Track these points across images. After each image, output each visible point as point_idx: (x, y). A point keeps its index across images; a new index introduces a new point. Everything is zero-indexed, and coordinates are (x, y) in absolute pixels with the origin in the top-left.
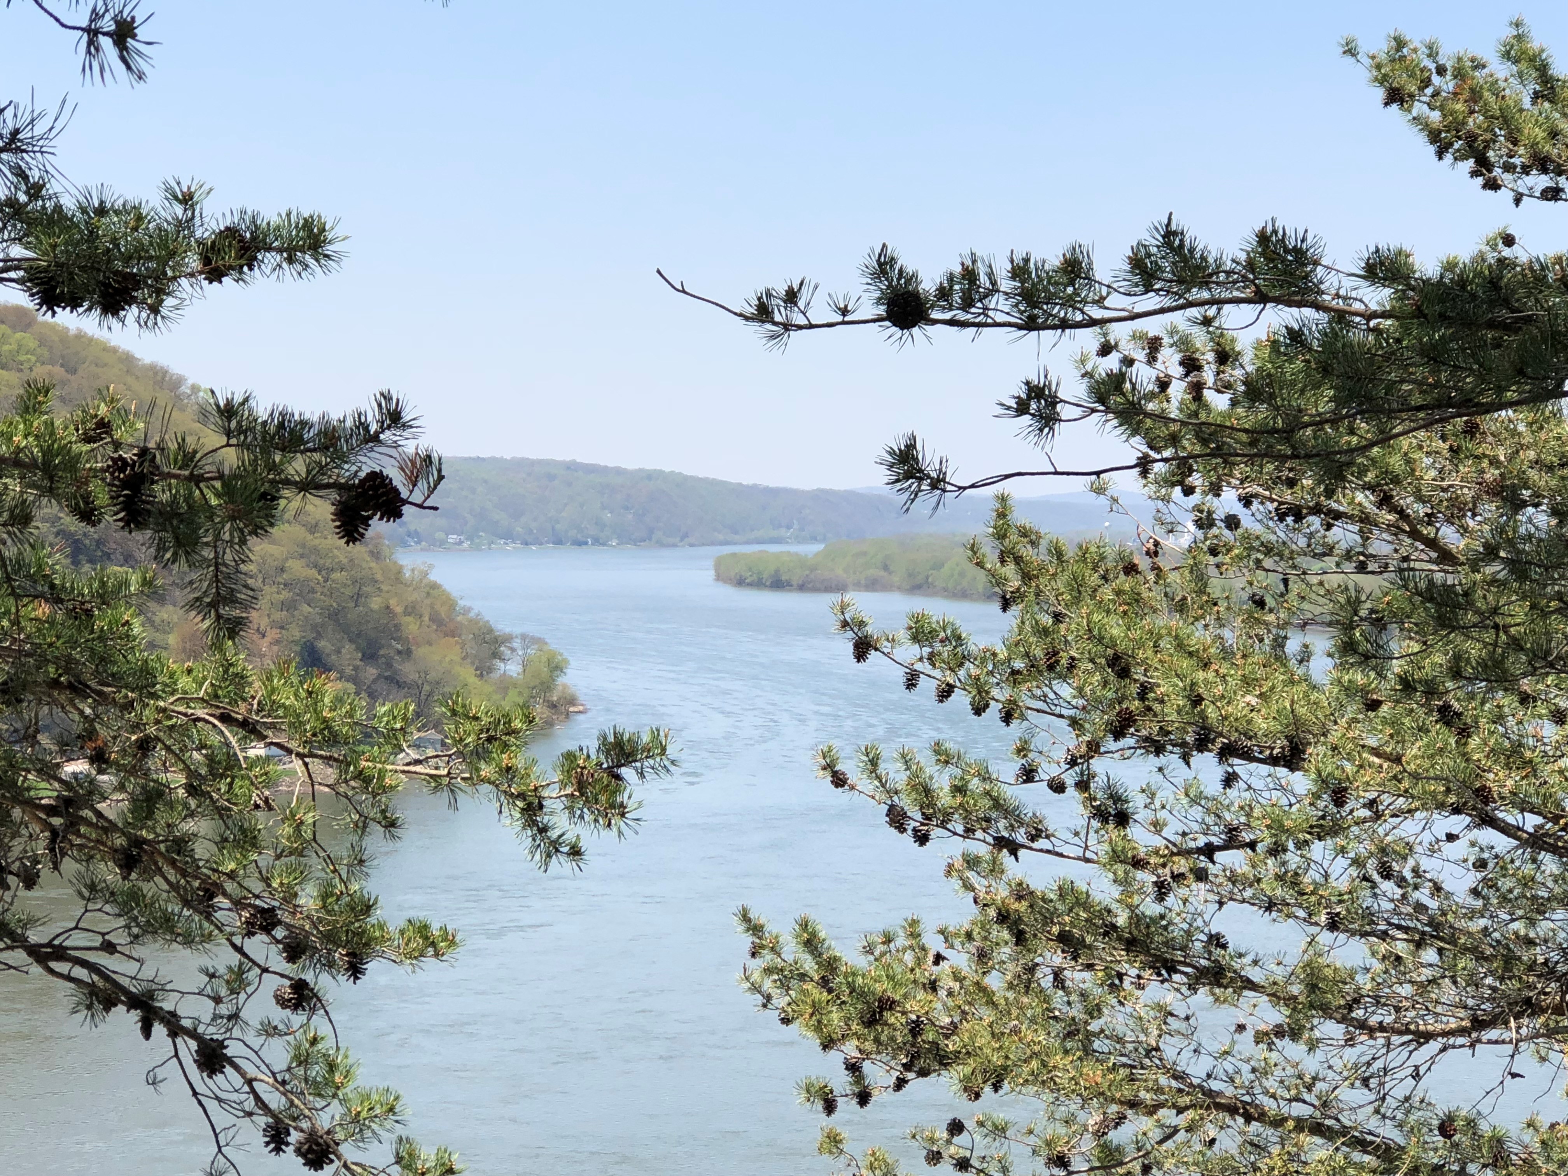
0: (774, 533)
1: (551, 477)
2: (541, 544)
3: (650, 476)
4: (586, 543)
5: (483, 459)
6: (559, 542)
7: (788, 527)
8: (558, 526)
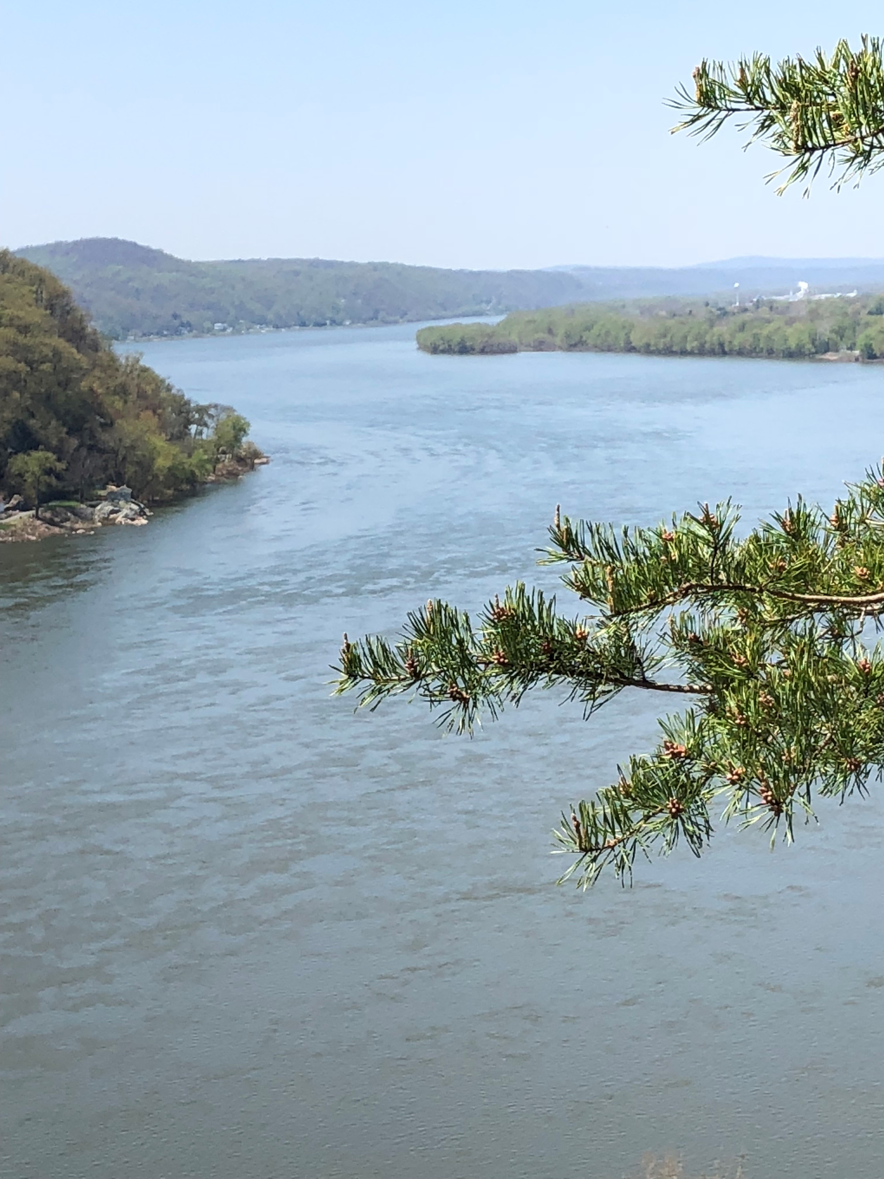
0: (476, 308)
1: (297, 273)
2: (289, 327)
3: (375, 267)
4: (325, 324)
5: (243, 261)
6: (303, 324)
7: (488, 302)
8: (302, 313)
